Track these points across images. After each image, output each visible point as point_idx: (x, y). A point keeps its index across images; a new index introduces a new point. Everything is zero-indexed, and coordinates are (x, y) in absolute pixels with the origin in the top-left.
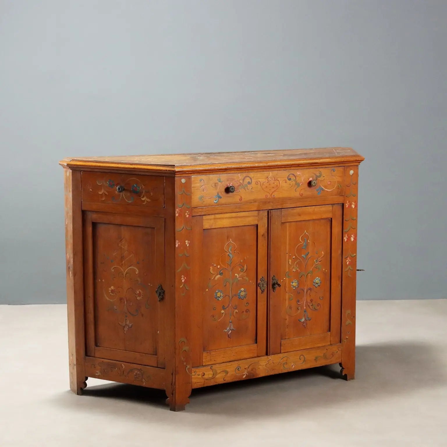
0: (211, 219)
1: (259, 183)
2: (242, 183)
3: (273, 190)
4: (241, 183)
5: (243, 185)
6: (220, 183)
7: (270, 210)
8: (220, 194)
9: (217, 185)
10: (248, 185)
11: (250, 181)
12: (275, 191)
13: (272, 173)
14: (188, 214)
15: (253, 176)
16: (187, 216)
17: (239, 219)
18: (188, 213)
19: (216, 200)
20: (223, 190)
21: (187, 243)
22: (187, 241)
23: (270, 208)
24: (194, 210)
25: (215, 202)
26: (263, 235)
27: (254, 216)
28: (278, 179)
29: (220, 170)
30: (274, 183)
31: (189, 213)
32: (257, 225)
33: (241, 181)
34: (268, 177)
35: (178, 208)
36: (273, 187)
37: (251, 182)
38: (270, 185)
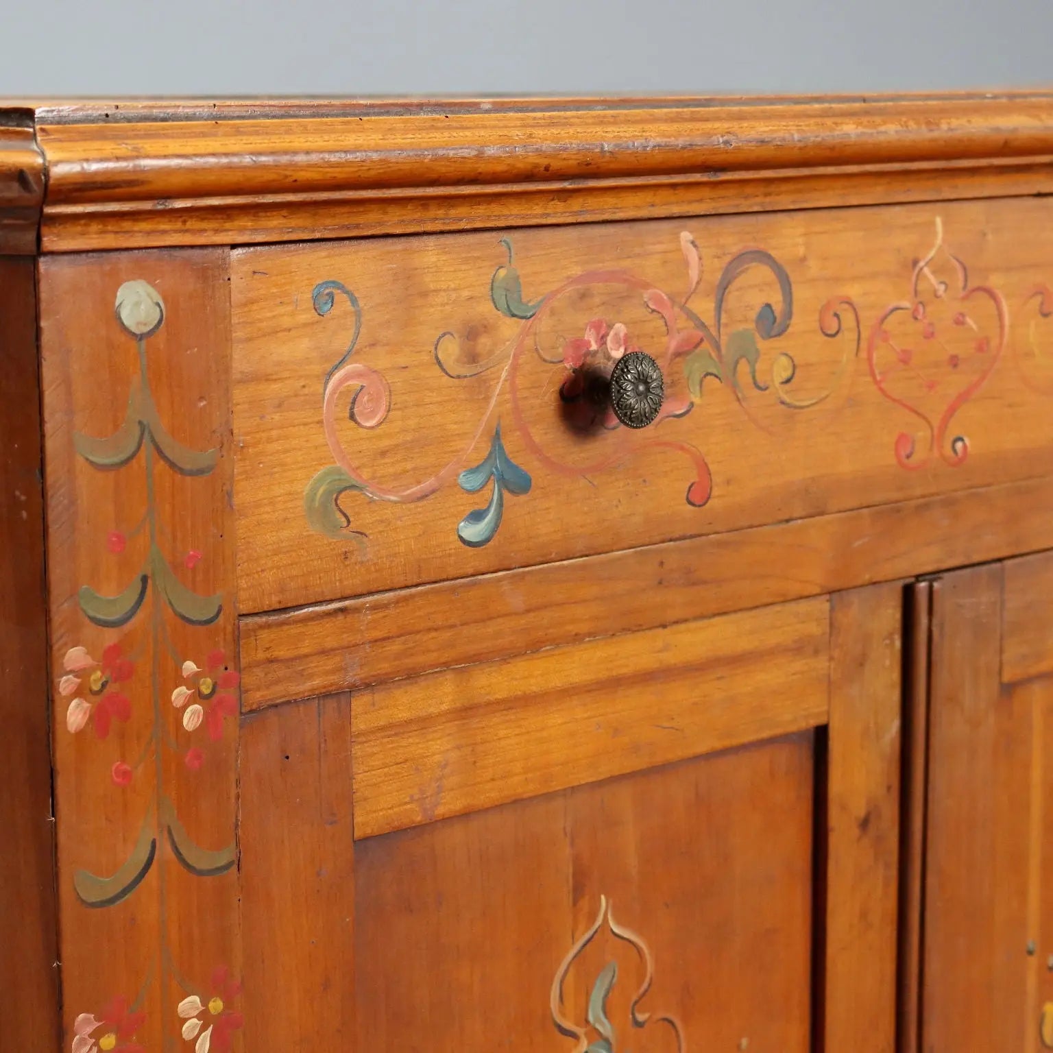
0: (423, 724)
1: (848, 319)
2: (709, 319)
3: (955, 383)
4: (703, 326)
5: (718, 347)
6: (509, 329)
7: (919, 578)
8: (511, 444)
9: (484, 342)
10: (762, 344)
11: (778, 307)
12: (963, 397)
13: (945, 224)
14: (198, 697)
15: (801, 251)
16: (192, 718)
17: (680, 694)
18: (192, 682)
19: (477, 516)
20: (546, 400)
21: (189, 1028)
22: (190, 1004)
23: (927, 559)
24: (264, 635)
25: (472, 532)
26: (865, 824)
27: (799, 648)
28: (996, 281)
29: (529, 176)
30: (959, 321)
31: (206, 687)
32: (821, 736)
33: (704, 307)
34: (915, 262)
35: (90, 630)
36: (954, 361)
37: (789, 314)
38: (929, 335)
